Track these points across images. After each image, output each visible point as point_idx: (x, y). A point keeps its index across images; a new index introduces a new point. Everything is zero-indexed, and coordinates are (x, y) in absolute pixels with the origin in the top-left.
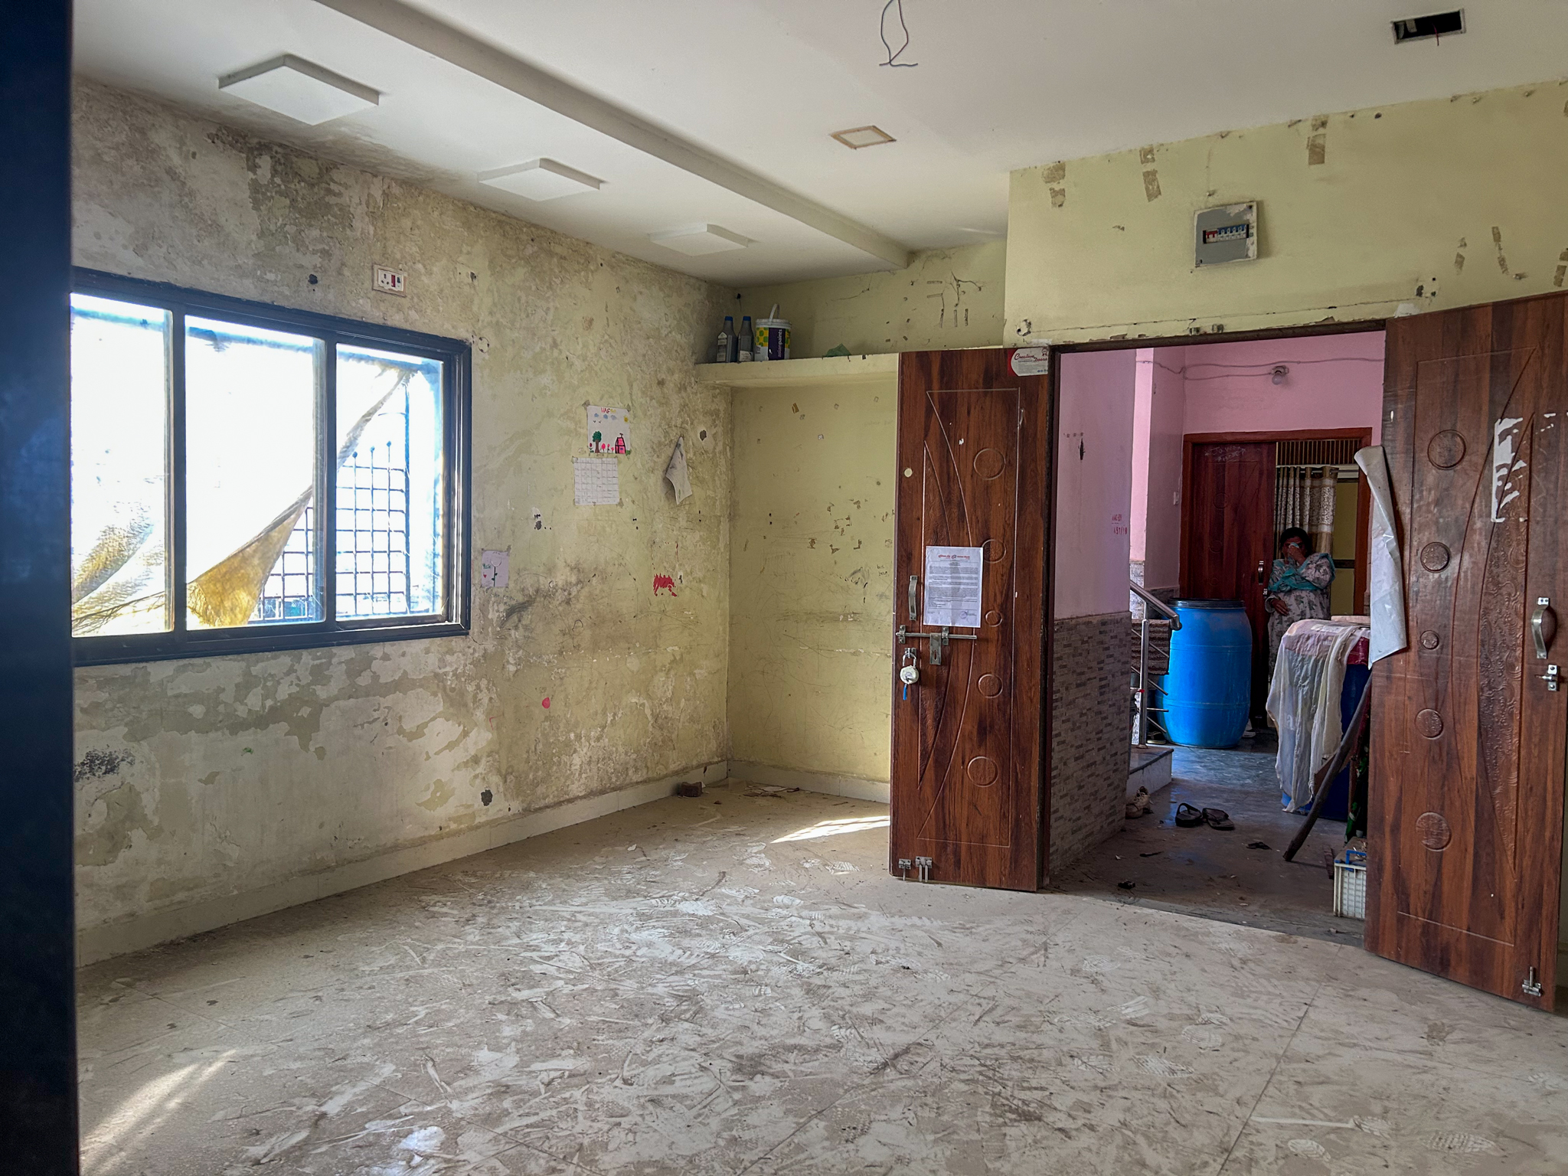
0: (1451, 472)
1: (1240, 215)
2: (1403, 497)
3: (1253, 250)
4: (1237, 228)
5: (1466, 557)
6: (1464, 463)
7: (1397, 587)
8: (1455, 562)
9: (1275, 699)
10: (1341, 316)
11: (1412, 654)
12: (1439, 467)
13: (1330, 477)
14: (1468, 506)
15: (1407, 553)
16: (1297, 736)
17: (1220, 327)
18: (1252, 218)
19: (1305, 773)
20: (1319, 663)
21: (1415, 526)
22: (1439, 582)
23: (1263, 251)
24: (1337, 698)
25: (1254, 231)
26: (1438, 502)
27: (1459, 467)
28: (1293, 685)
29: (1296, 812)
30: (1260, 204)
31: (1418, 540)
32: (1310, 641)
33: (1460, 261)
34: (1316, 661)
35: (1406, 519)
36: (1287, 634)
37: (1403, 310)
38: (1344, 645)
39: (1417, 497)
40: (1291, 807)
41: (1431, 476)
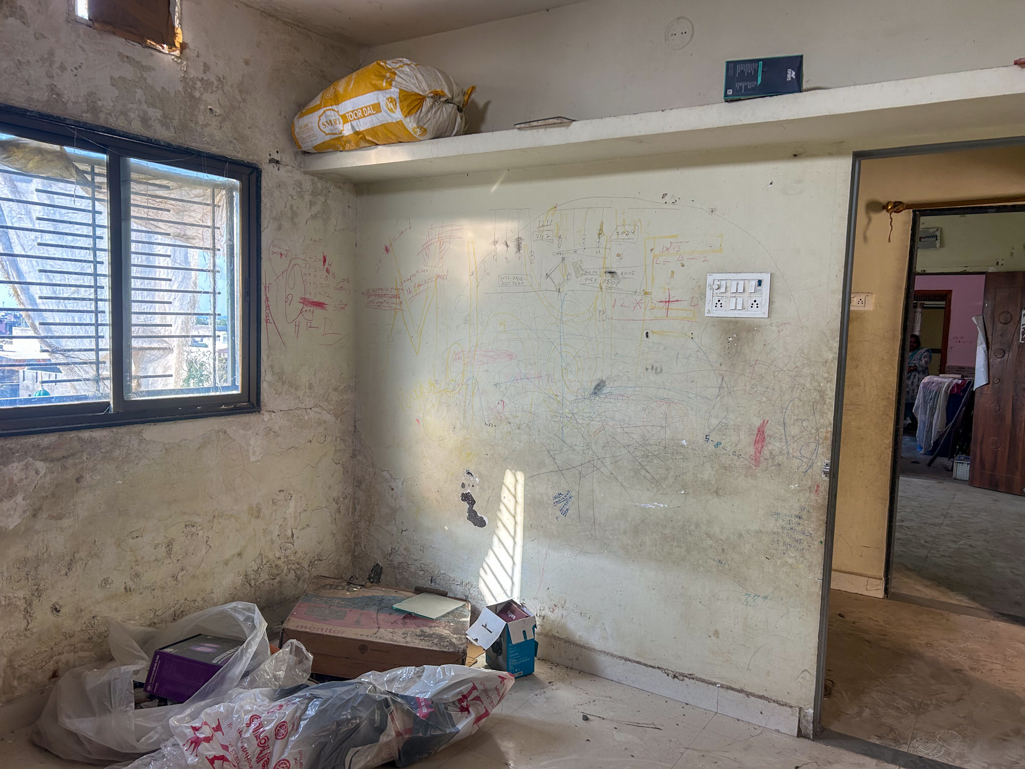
0: (1006, 325)
1: (934, 232)
2: (989, 333)
3: (938, 245)
4: (933, 237)
5: (1010, 353)
6: (1011, 323)
7: (986, 363)
8: (1006, 355)
9: (917, 408)
10: (969, 270)
11: (990, 385)
12: (1002, 323)
13: (920, 307)
14: (1012, 337)
15: (990, 352)
16: (926, 423)
17: (924, 271)
18: (938, 233)
19: (929, 439)
20: (937, 393)
21: (993, 342)
22: (1001, 362)
23: (942, 245)
24: (945, 407)
25: (938, 238)
26: (1001, 335)
27: (1009, 324)
28: (925, 402)
29: (924, 454)
30: (941, 229)
31: (993, 347)
32: (934, 384)
33: (1012, 254)
34: (936, 393)
35: (990, 340)
36: (923, 381)
37: (991, 270)
38: (949, 386)
39: (994, 333)
40: (922, 452)
41: (999, 326)
